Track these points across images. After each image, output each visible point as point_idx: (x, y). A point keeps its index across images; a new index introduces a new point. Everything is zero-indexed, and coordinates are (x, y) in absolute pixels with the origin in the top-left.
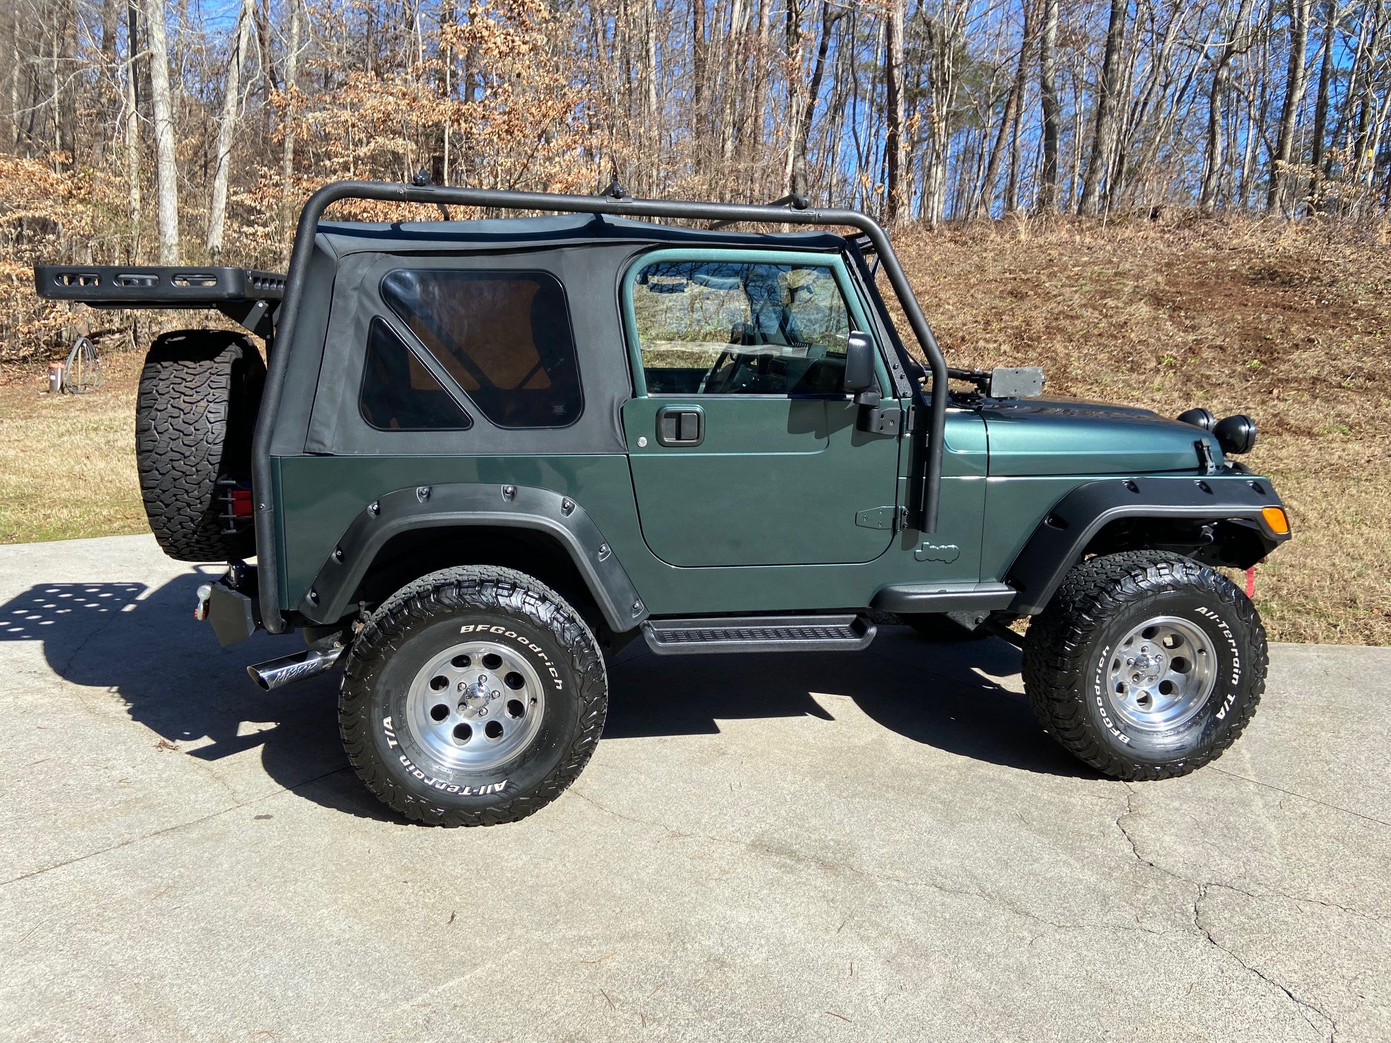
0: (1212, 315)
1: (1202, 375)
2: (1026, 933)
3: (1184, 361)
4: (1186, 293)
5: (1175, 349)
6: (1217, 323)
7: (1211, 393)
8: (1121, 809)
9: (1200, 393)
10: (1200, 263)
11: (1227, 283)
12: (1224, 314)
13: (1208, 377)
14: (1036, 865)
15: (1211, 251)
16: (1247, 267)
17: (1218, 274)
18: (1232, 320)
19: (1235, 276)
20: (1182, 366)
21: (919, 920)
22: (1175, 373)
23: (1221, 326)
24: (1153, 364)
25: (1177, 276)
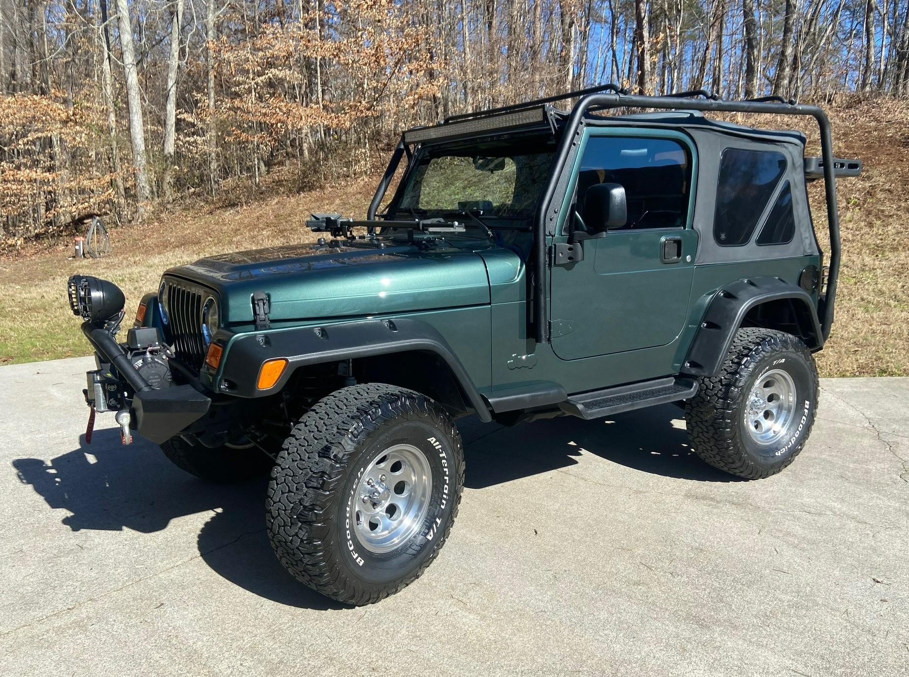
0: (880, 168)
1: (879, 210)
2: (869, 532)
3: (865, 201)
4: (860, 154)
5: (858, 193)
6: (884, 174)
7: (886, 222)
8: (900, 469)
9: (879, 222)
10: (866, 132)
11: (887, 146)
12: (888, 168)
13: (883, 211)
14: (860, 500)
15: (873, 124)
16: (899, 134)
17: (880, 139)
18: (895, 171)
19: (892, 141)
20: (864, 204)
21: (804, 528)
22: (860, 209)
23: (887, 176)
24: (844, 204)
25: (851, 142)
